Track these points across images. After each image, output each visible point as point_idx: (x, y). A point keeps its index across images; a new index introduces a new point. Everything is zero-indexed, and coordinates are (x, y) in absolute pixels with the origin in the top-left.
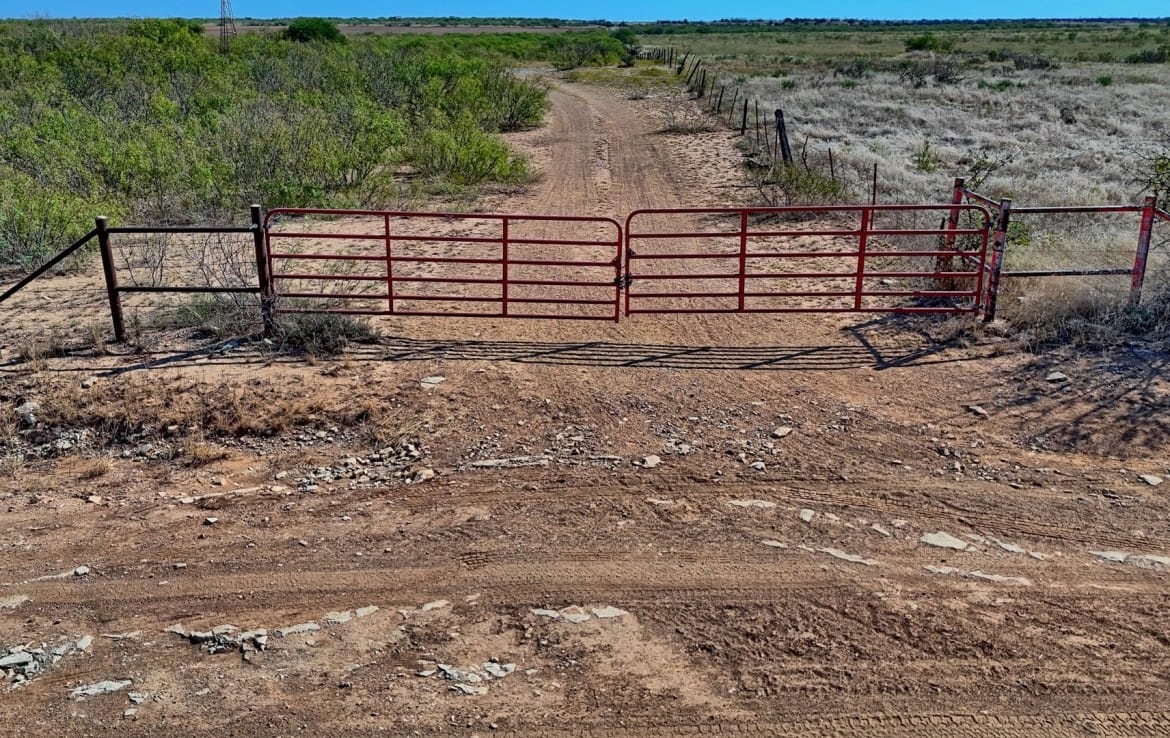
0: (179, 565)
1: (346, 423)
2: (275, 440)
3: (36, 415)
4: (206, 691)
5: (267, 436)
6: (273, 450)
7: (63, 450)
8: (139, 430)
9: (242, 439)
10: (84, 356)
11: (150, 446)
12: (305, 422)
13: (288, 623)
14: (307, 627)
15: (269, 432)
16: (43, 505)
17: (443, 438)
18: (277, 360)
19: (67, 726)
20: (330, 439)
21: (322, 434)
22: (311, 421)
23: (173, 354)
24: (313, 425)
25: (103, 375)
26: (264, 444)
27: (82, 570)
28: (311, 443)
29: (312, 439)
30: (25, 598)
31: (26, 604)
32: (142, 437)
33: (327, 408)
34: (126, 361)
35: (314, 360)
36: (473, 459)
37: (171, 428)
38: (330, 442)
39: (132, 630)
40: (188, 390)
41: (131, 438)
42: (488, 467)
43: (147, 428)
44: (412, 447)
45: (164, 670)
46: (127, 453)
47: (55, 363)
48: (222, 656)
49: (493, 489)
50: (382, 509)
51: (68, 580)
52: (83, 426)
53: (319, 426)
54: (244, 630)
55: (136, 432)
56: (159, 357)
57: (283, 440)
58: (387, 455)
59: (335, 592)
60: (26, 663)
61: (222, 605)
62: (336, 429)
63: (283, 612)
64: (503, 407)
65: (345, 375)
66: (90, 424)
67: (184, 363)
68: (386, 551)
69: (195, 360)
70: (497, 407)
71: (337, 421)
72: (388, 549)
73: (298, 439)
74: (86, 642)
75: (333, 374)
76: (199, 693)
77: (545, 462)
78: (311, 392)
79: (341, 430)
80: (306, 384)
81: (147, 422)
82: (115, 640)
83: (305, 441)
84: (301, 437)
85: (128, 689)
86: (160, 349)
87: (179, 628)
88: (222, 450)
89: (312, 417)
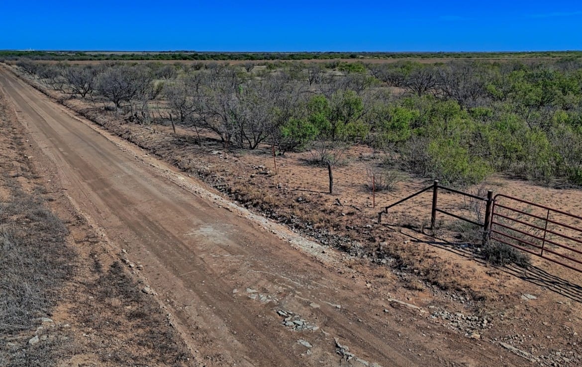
0: (360, 320)
1: (474, 299)
2: (443, 292)
3: (384, 247)
4: (322, 362)
5: (442, 289)
6: (440, 296)
7: (383, 263)
8: (406, 267)
9: (433, 286)
10: (416, 231)
11: (405, 274)
12: (459, 290)
13: (362, 357)
14: (365, 362)
15: (444, 288)
16: (355, 280)
17: (504, 324)
18: (475, 259)
19: (289, 348)
20: (463, 302)
21: (462, 298)
22: (462, 291)
23: (442, 241)
24: (461, 293)
25: (414, 241)
26: (439, 292)
27: (339, 306)
28: (455, 300)
29: (457, 298)
30: (318, 306)
31: (318, 308)
32: (405, 270)
33: (473, 289)
34: (426, 238)
35: (488, 265)
36: (503, 341)
37: (415, 271)
38: (462, 303)
39: (328, 332)
40: (432, 258)
41: (402, 268)
42: (505, 348)
43: (408, 267)
44: (485, 321)
45: (321, 349)
46: (398, 273)
47: (404, 230)
48: (338, 355)
49: (492, 357)
50: (440, 339)
51: (333, 308)
52: (393, 257)
53: (464, 294)
54: (349, 352)
55: (404, 267)
56: (437, 240)
57: (446, 294)
58: (474, 320)
59: (386, 357)
60: (299, 325)
61: (354, 340)
62: (468, 299)
63: (365, 353)
64: (549, 325)
65: (495, 277)
66: (395, 258)
67: (442, 247)
68: (419, 355)
69: (446, 247)
70: (546, 323)
71: (472, 295)
72: (420, 355)
73: (452, 296)
74: (316, 328)
75: (490, 275)
76: (320, 361)
77: (533, 361)
78: (474, 279)
79: (470, 300)
80: (475, 274)
81: (409, 265)
82: (322, 332)
83: (453, 298)
84: (453, 295)
85: (309, 348)
86: (441, 237)
87: (337, 340)
88: (424, 287)
89: (464, 289)
